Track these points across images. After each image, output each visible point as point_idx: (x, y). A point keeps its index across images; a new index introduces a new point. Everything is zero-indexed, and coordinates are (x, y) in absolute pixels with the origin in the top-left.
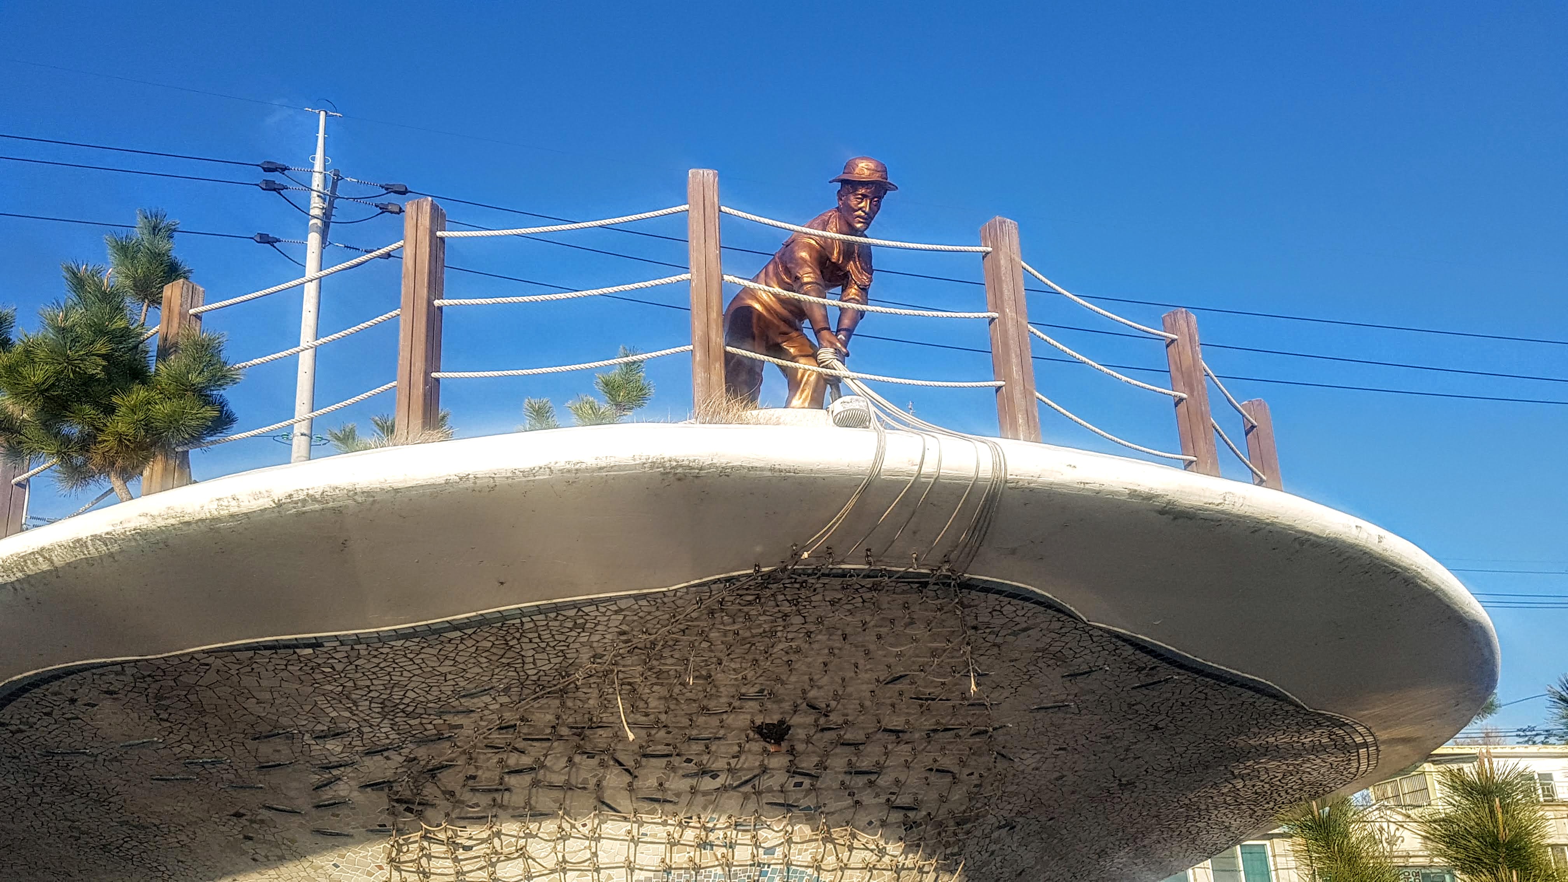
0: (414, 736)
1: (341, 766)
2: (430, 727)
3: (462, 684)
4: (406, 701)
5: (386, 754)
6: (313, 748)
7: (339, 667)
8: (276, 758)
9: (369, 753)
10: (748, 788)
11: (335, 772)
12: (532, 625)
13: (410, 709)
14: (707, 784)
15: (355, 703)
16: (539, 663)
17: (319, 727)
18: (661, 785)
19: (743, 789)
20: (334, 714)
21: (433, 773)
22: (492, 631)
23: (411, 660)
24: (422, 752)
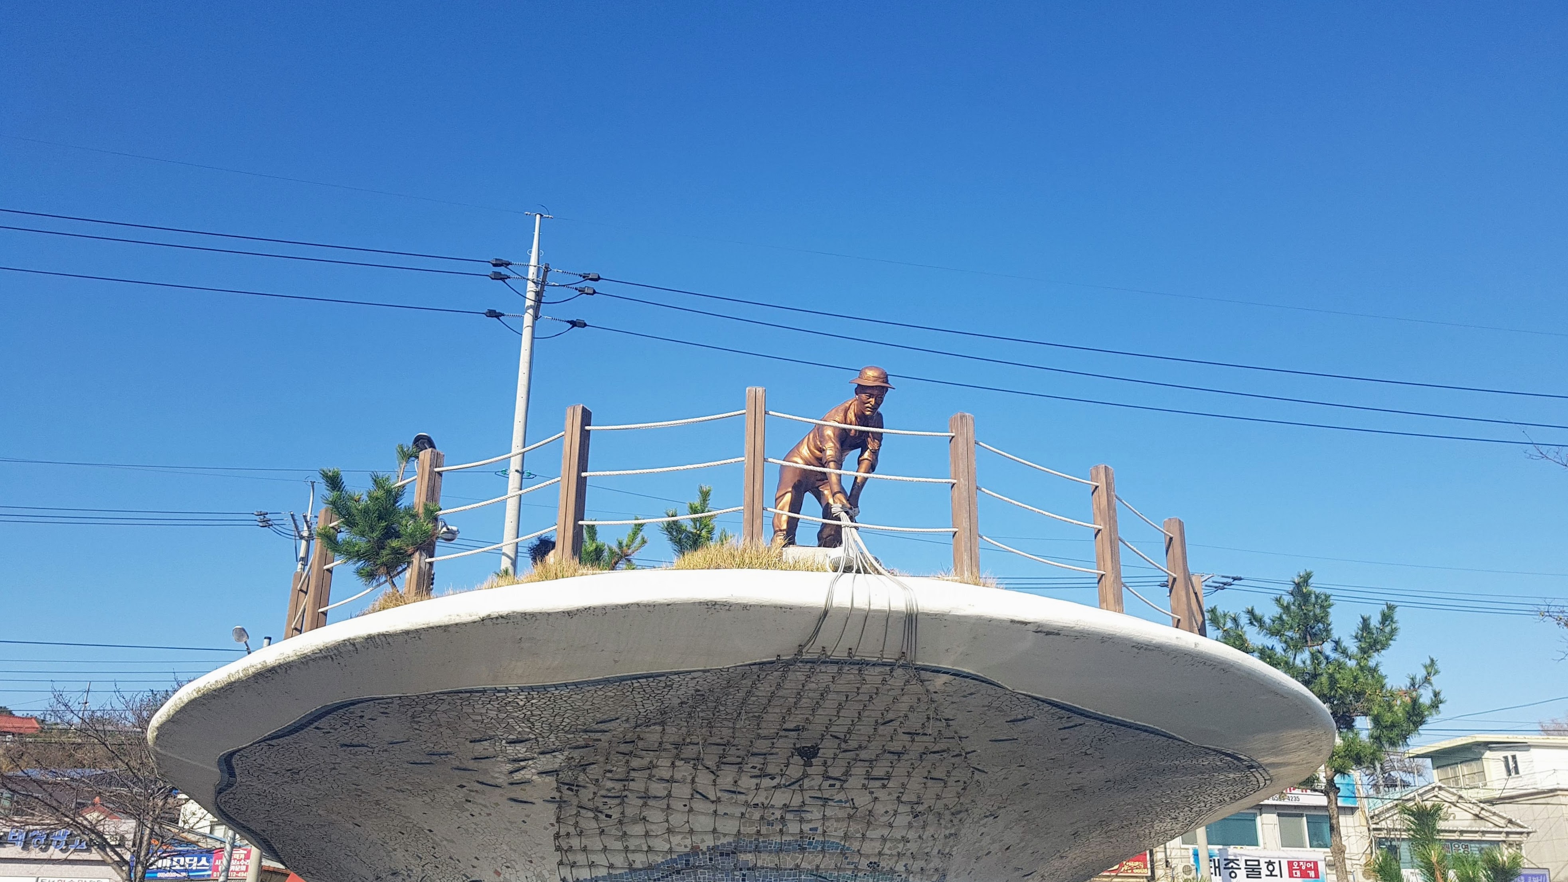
0: (570, 744)
1: (526, 760)
2: (581, 739)
3: (598, 716)
6: (508, 748)
8: (486, 753)
9: (542, 753)
10: (796, 787)
11: (522, 763)
13: (567, 729)
14: (766, 782)
15: (532, 723)
16: (646, 706)
17: (511, 737)
18: (736, 782)
19: (793, 787)
20: (520, 729)
21: (583, 767)
22: (614, 687)
23: (565, 701)
24: (576, 754)
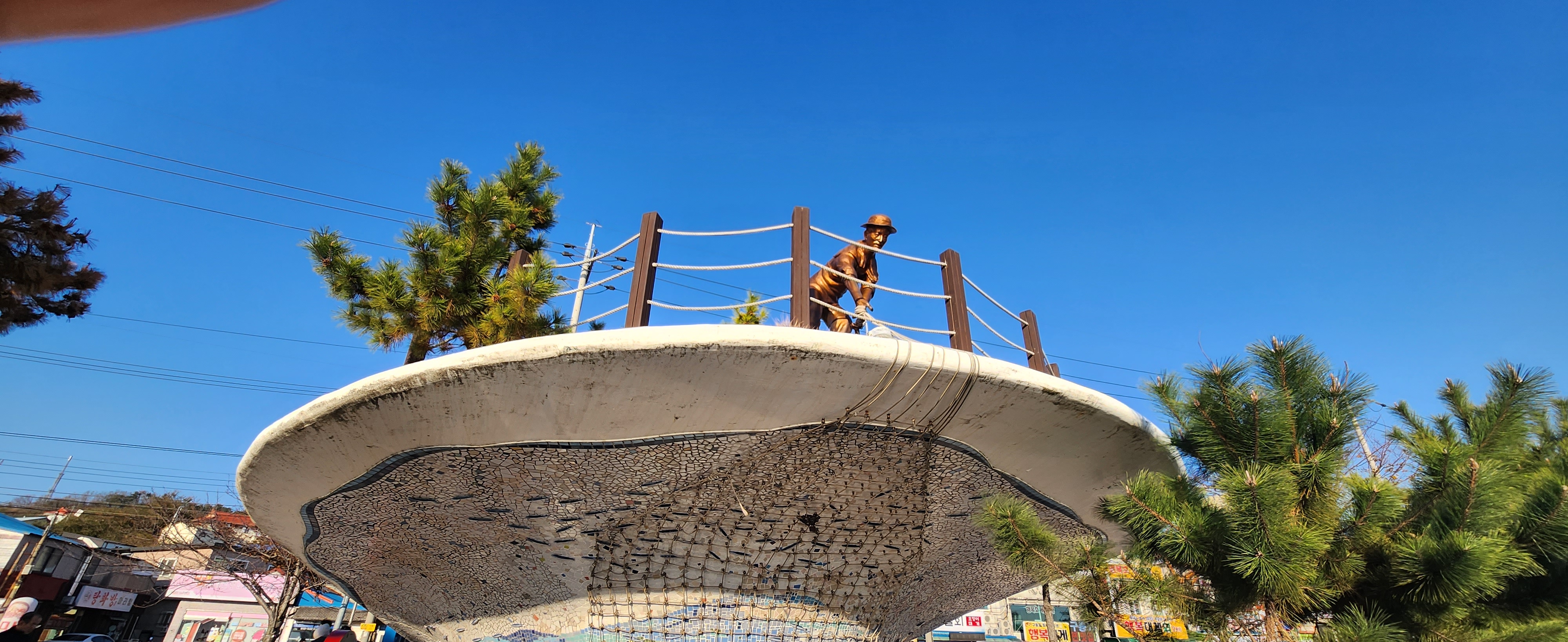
0: (614, 506)
1: (573, 520)
2: (624, 502)
3: (644, 478)
4: (613, 485)
5: (597, 515)
6: (559, 508)
7: (579, 462)
8: (539, 512)
9: (589, 514)
10: (790, 551)
11: (569, 523)
12: (689, 446)
13: (614, 490)
14: (769, 546)
15: (585, 484)
16: (688, 469)
17: (564, 496)
18: (743, 545)
19: (787, 551)
20: (573, 489)
21: (622, 527)
22: (666, 448)
23: (619, 461)
24: (617, 516)
